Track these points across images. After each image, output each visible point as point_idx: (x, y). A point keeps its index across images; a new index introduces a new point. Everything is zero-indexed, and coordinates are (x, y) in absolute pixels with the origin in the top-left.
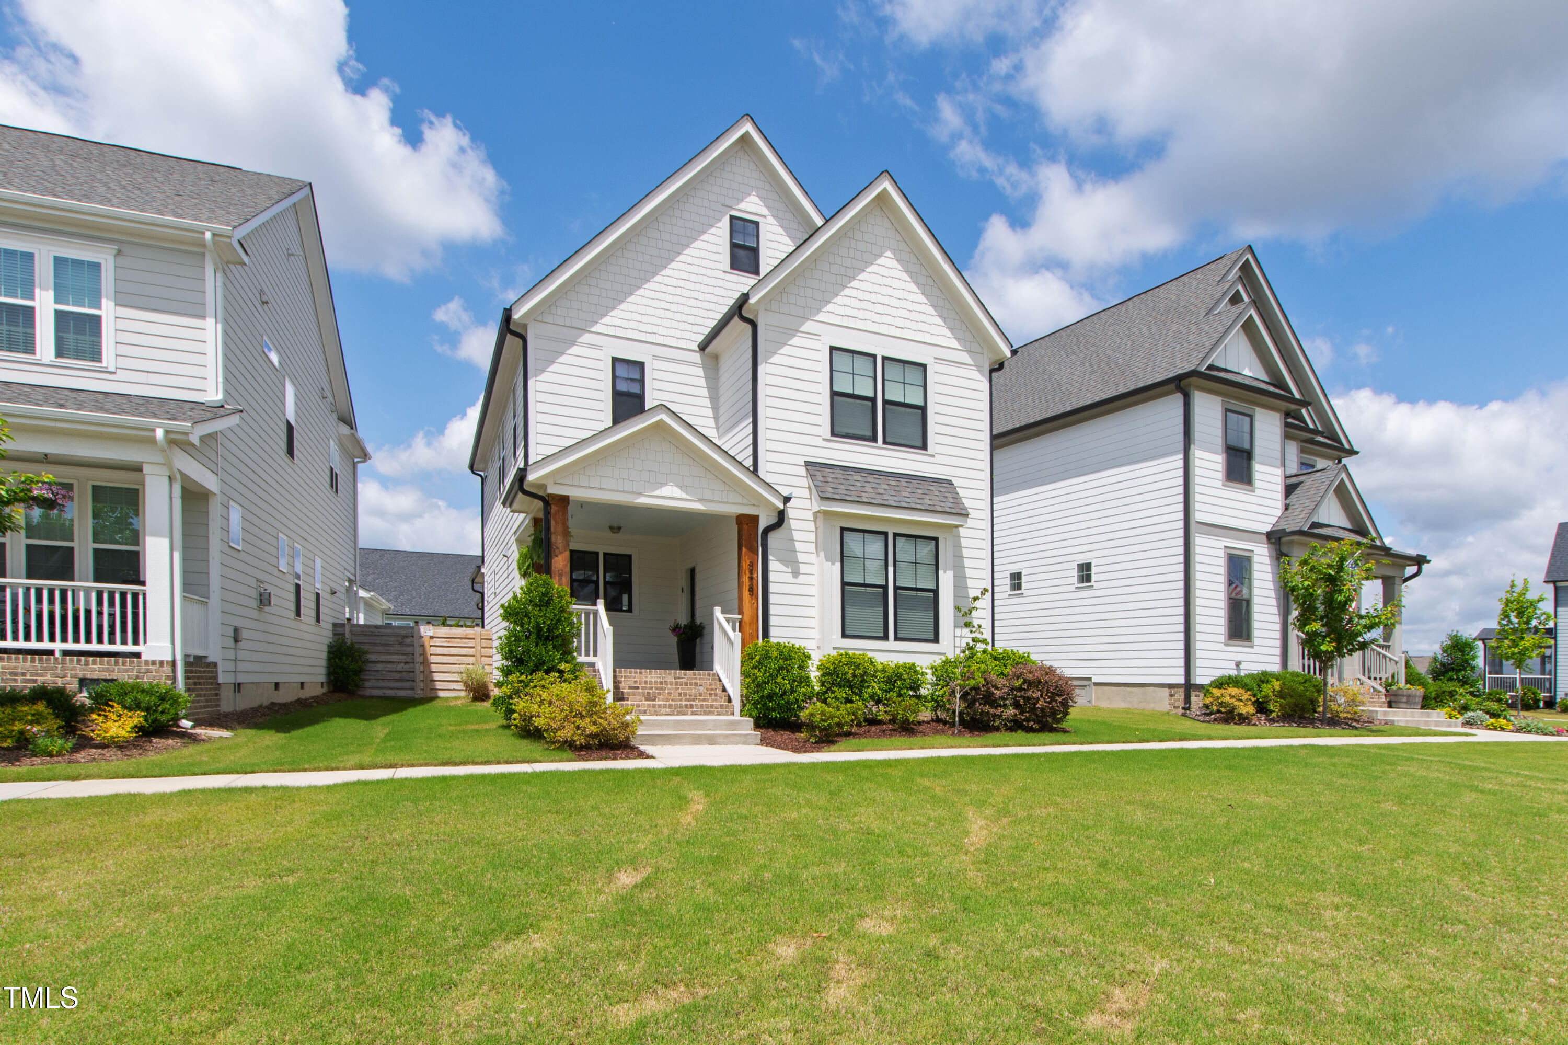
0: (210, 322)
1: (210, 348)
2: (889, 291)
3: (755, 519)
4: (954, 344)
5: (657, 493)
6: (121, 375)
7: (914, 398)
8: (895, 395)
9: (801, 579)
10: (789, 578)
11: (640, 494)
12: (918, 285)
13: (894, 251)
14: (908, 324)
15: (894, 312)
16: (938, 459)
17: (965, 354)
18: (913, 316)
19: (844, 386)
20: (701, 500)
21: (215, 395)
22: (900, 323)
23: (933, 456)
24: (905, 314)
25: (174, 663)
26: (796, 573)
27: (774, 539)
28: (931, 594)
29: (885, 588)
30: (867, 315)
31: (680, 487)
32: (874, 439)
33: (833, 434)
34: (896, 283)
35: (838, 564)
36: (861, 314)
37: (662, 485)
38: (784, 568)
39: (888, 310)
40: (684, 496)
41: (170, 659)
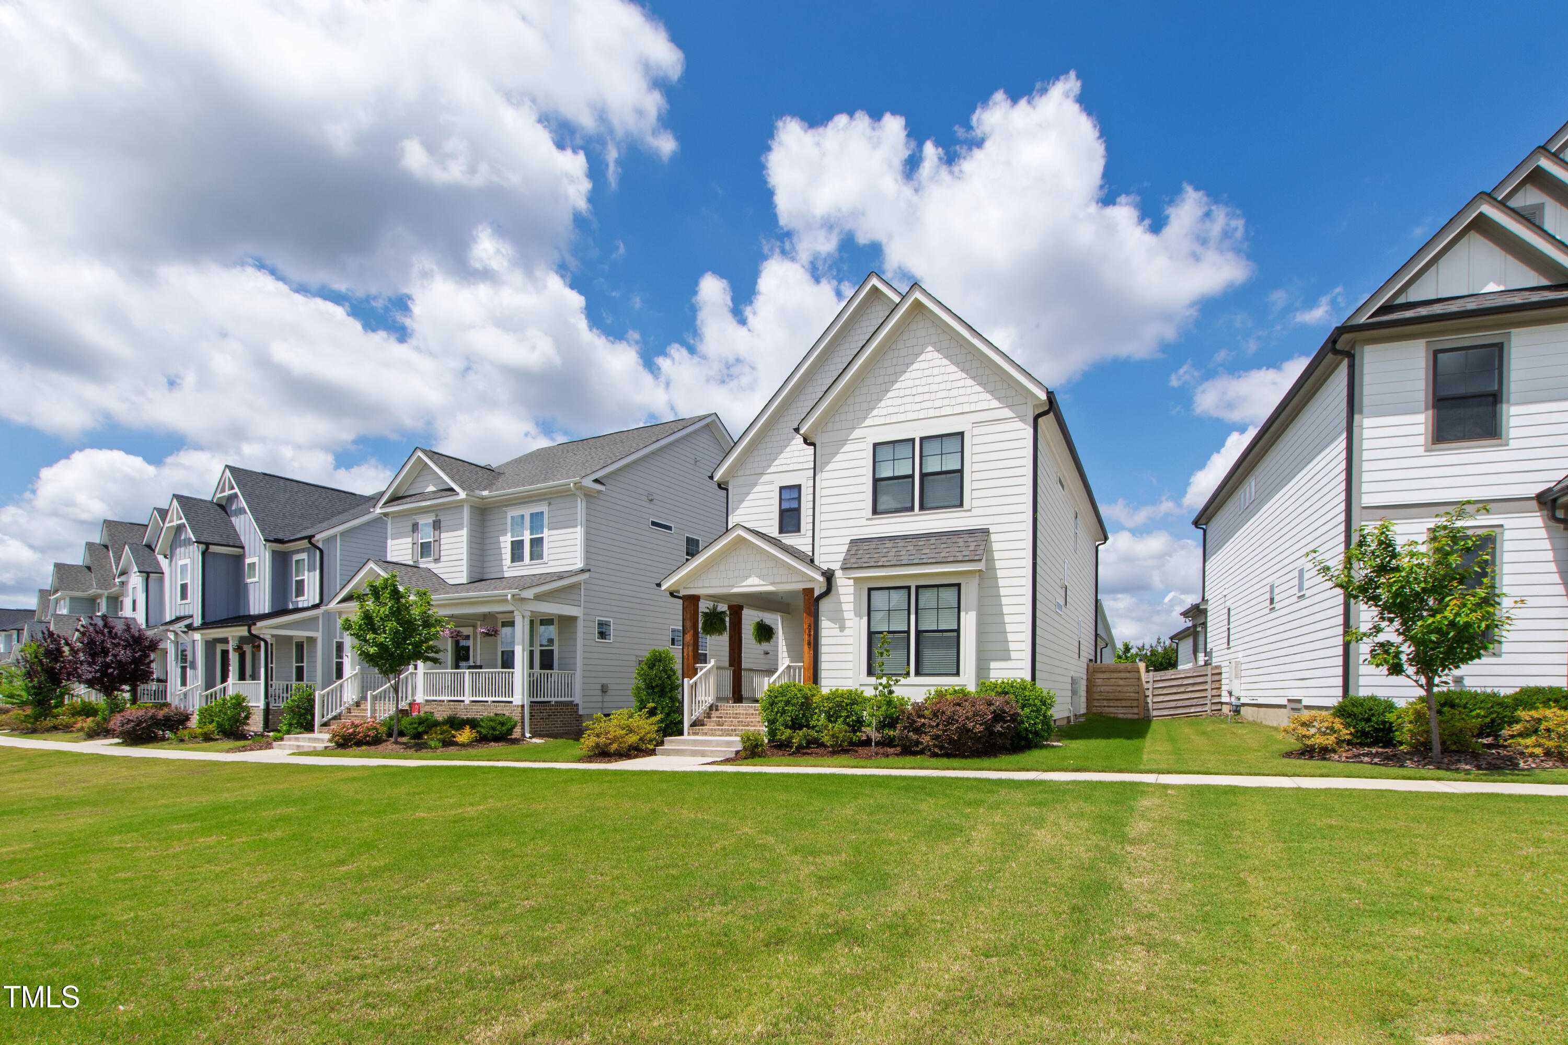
0: (579, 527)
1: (578, 542)
2: (930, 380)
3: (812, 590)
4: (995, 404)
5: (744, 584)
6: (551, 563)
7: (952, 464)
8: (933, 466)
9: (847, 632)
10: (837, 632)
11: (733, 586)
12: (957, 364)
13: (934, 345)
14: (946, 402)
15: (933, 396)
16: (975, 512)
17: (1006, 409)
18: (954, 393)
19: (886, 472)
20: (771, 584)
21: (580, 565)
22: (938, 403)
23: (970, 510)
24: (945, 394)
25: (523, 706)
26: (842, 628)
27: (824, 605)
28: (955, 634)
29: (908, 632)
30: (908, 407)
31: (759, 577)
32: (912, 509)
33: (875, 511)
34: (936, 371)
35: (866, 618)
36: (902, 409)
37: (747, 577)
38: (833, 625)
39: (927, 397)
40: (762, 582)
41: (520, 704)
